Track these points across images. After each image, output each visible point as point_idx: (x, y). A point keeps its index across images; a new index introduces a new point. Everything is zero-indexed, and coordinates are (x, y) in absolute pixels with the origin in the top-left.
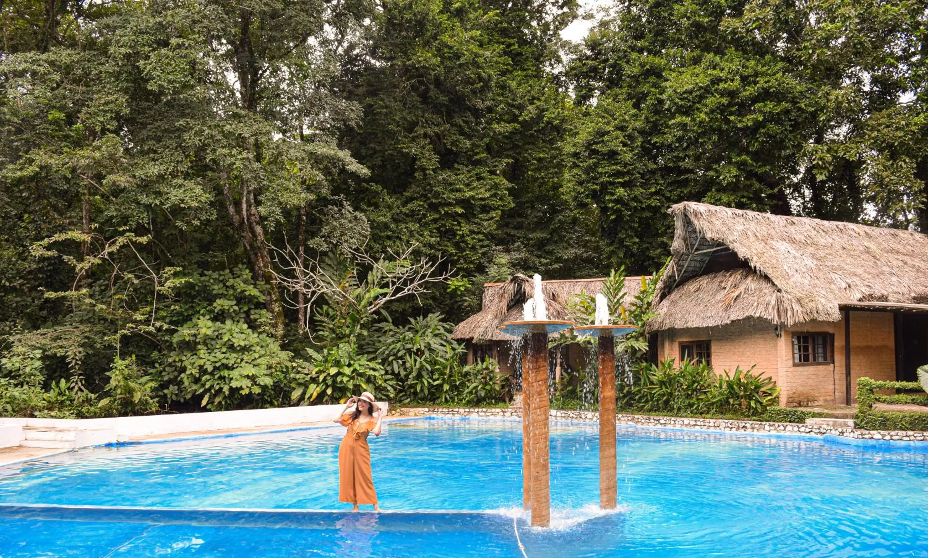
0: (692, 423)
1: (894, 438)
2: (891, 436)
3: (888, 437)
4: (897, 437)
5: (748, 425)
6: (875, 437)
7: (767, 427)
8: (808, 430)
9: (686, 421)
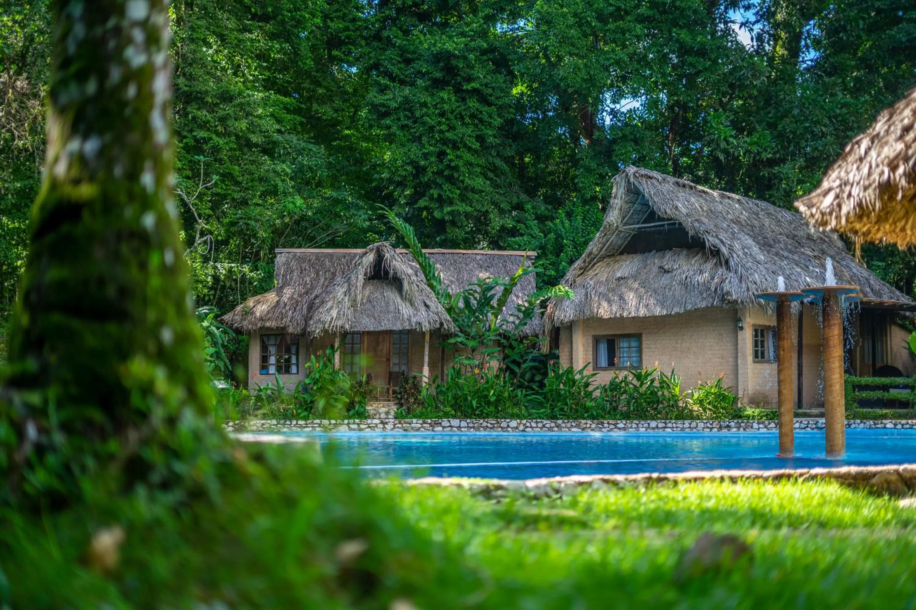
0: (661, 425)
1: (905, 426)
2: (903, 425)
3: (899, 426)
4: (908, 426)
5: (732, 424)
6: (888, 426)
7: (755, 426)
8: (803, 426)
9: (653, 424)
